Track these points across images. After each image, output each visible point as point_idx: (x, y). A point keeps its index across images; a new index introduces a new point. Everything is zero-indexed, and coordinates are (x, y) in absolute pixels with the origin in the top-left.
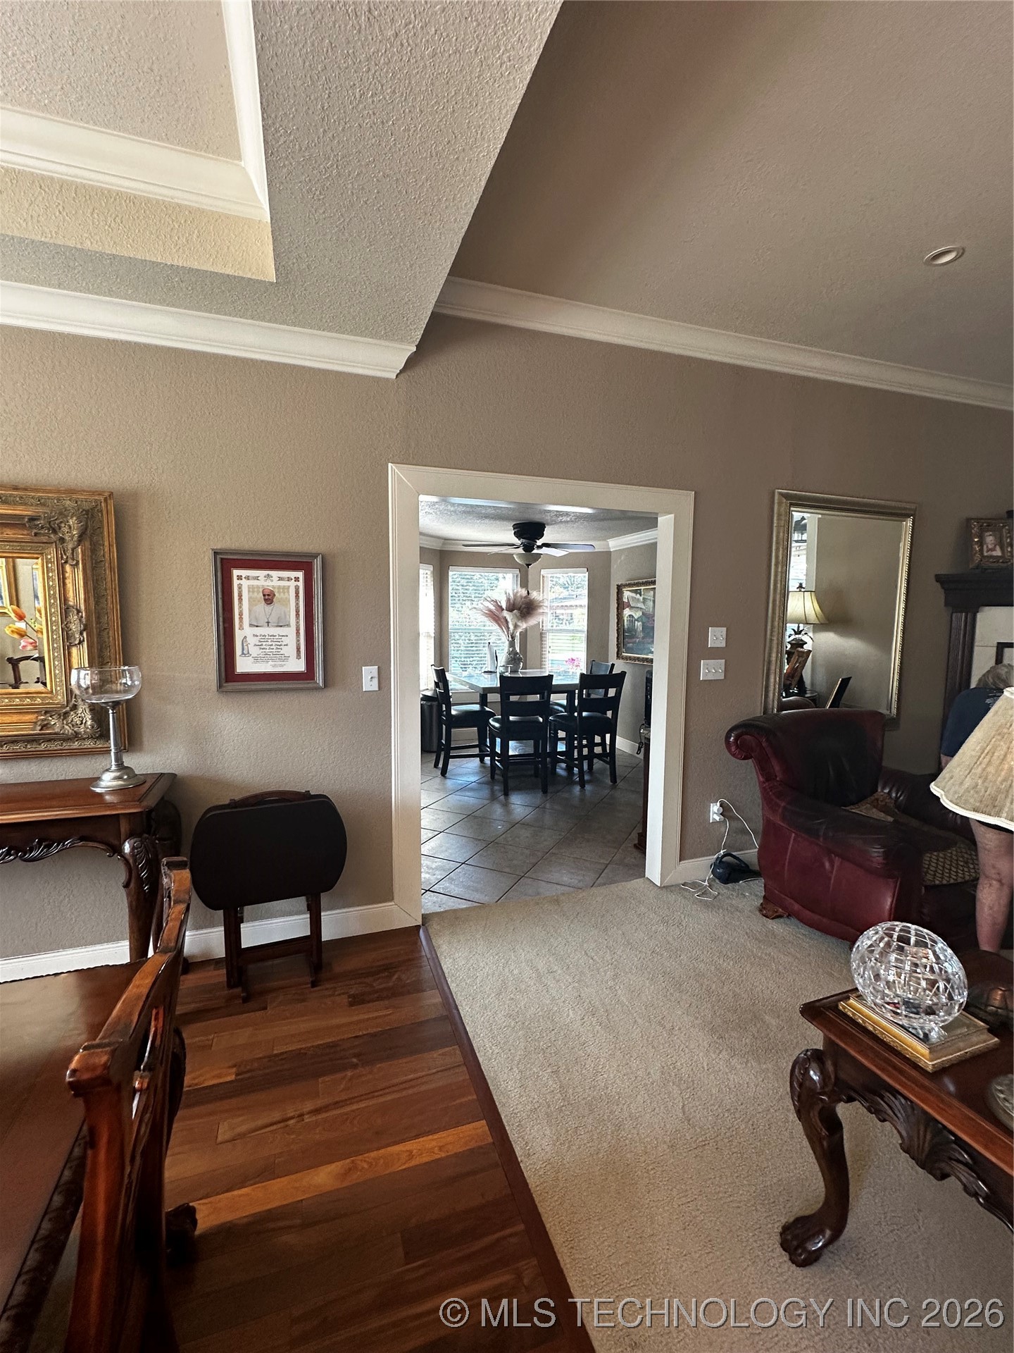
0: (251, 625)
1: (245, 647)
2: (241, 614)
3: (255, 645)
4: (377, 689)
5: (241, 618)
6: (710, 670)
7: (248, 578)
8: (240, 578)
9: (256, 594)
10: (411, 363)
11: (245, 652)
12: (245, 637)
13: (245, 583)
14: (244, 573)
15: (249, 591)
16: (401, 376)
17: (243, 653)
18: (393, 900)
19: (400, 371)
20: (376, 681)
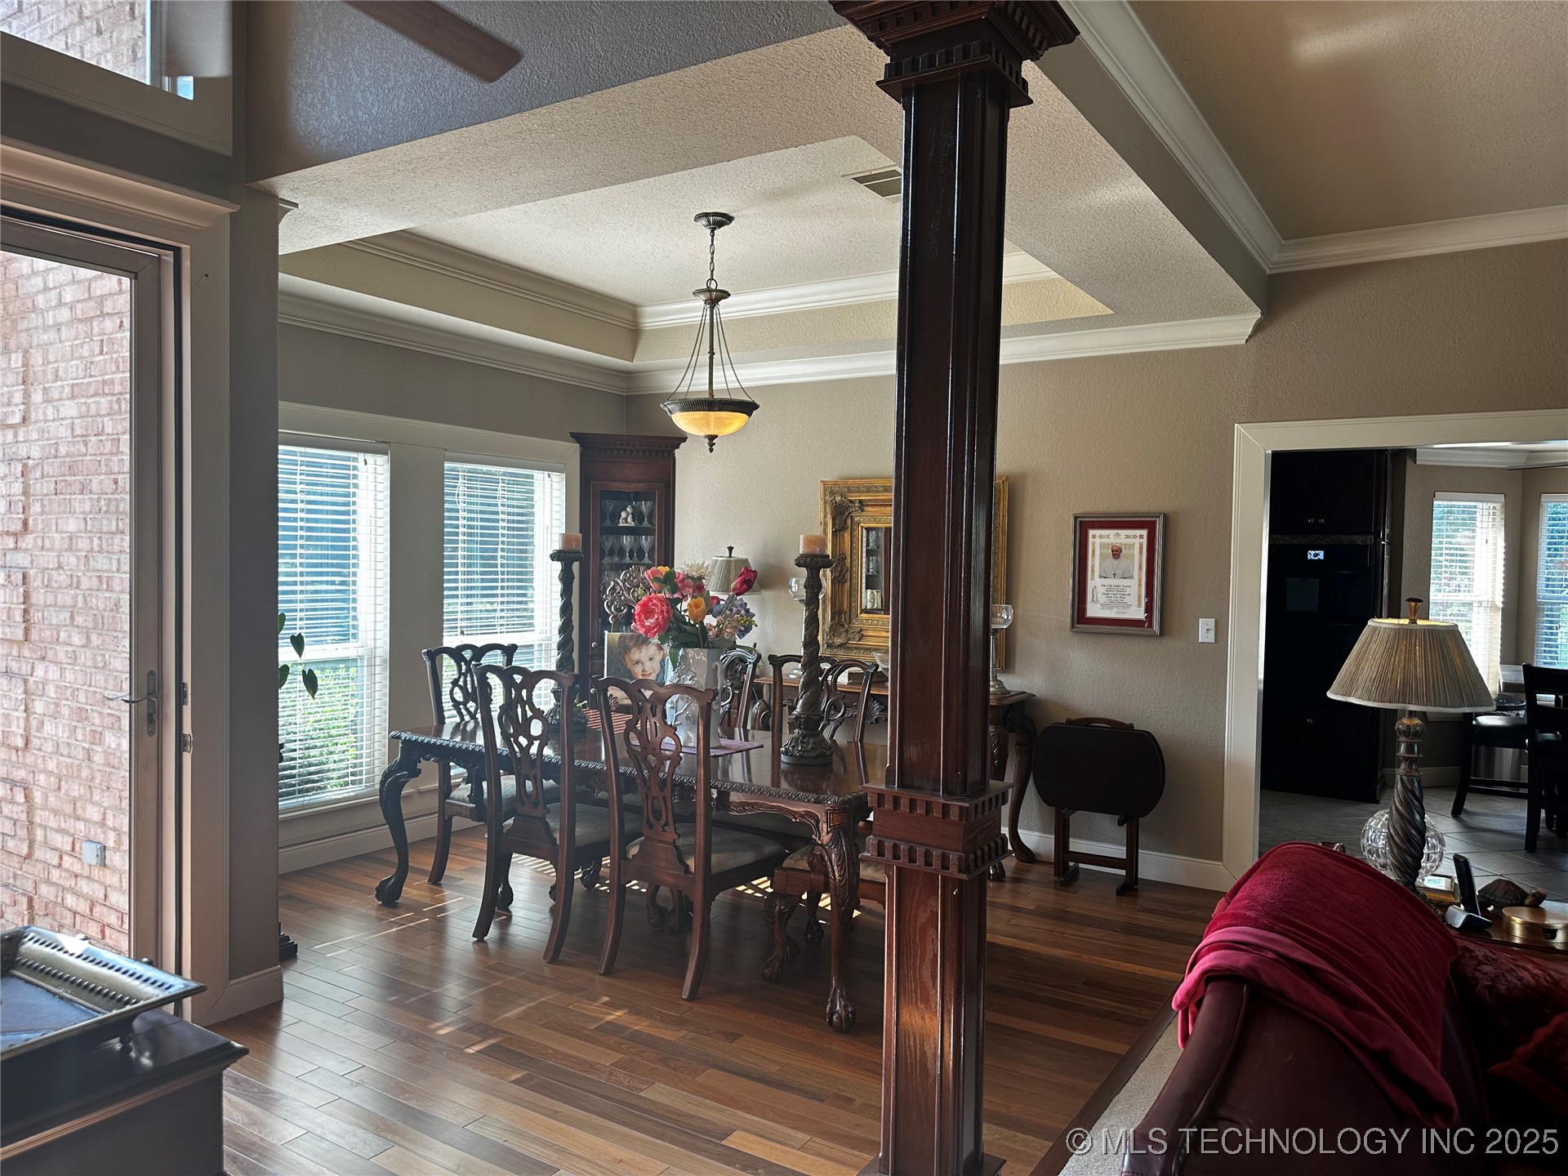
0: (1100, 577)
1: (1095, 595)
3: (1104, 594)
4: (1214, 641)
7: (1101, 537)
8: (1094, 536)
10: (1258, 328)
11: (1095, 599)
12: (1095, 587)
13: (1098, 542)
16: (1251, 341)
17: (1093, 601)
18: (1221, 860)
19: (1250, 337)
20: (1212, 633)
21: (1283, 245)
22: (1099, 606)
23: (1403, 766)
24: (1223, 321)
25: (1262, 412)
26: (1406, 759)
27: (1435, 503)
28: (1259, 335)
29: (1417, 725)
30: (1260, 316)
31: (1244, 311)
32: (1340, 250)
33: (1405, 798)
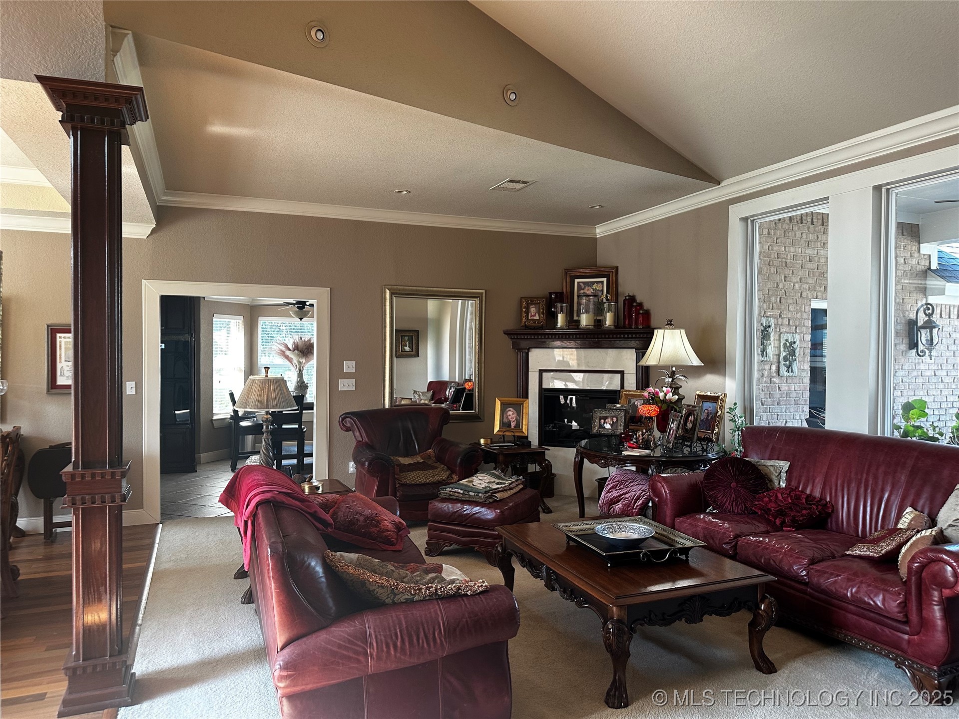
0: (66, 361)
1: (62, 372)
2: (60, 355)
3: (68, 371)
4: (135, 393)
5: (60, 358)
6: (346, 385)
7: (65, 338)
8: (60, 337)
9: (68, 346)
10: (153, 231)
11: (62, 374)
12: (62, 367)
13: (63, 340)
14: (63, 335)
15: (65, 344)
16: (149, 238)
17: (61, 375)
18: (143, 508)
19: (149, 235)
20: (134, 389)
21: (165, 192)
22: (65, 378)
23: (265, 434)
24: (134, 225)
25: (155, 276)
26: (266, 432)
27: (214, 319)
28: (154, 235)
29: (270, 417)
30: (155, 226)
31: (147, 222)
32: (191, 200)
33: (266, 447)
